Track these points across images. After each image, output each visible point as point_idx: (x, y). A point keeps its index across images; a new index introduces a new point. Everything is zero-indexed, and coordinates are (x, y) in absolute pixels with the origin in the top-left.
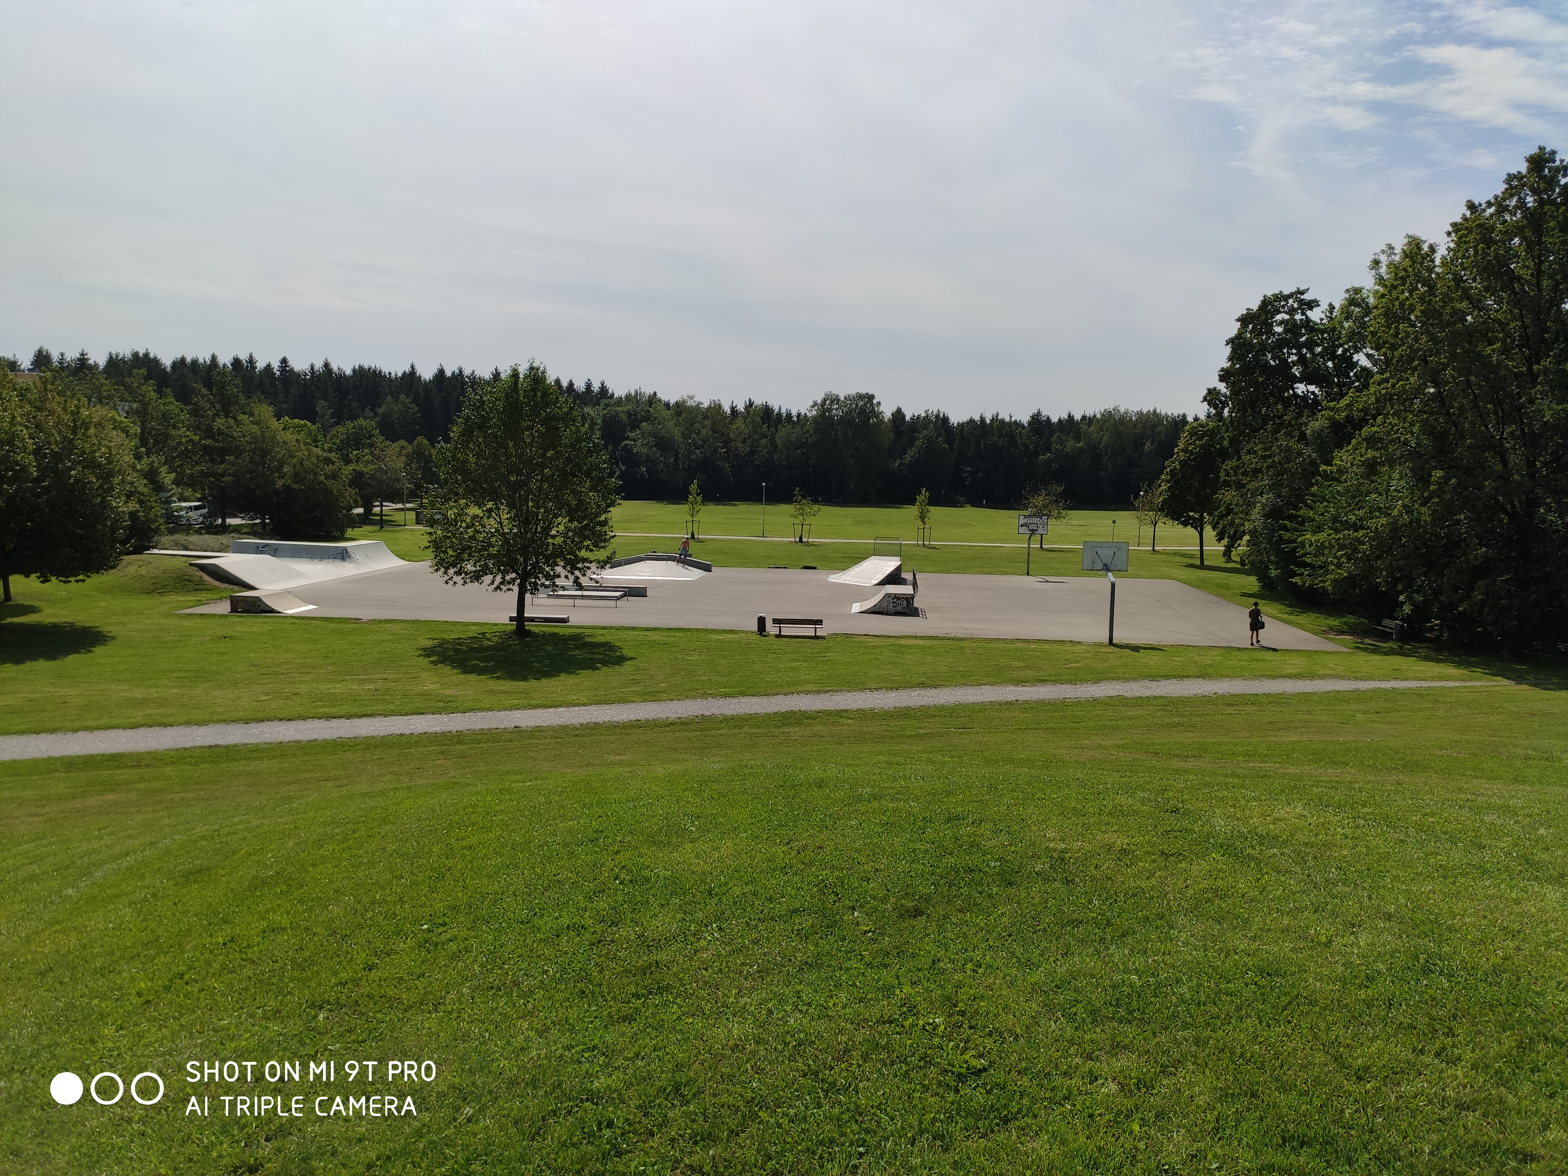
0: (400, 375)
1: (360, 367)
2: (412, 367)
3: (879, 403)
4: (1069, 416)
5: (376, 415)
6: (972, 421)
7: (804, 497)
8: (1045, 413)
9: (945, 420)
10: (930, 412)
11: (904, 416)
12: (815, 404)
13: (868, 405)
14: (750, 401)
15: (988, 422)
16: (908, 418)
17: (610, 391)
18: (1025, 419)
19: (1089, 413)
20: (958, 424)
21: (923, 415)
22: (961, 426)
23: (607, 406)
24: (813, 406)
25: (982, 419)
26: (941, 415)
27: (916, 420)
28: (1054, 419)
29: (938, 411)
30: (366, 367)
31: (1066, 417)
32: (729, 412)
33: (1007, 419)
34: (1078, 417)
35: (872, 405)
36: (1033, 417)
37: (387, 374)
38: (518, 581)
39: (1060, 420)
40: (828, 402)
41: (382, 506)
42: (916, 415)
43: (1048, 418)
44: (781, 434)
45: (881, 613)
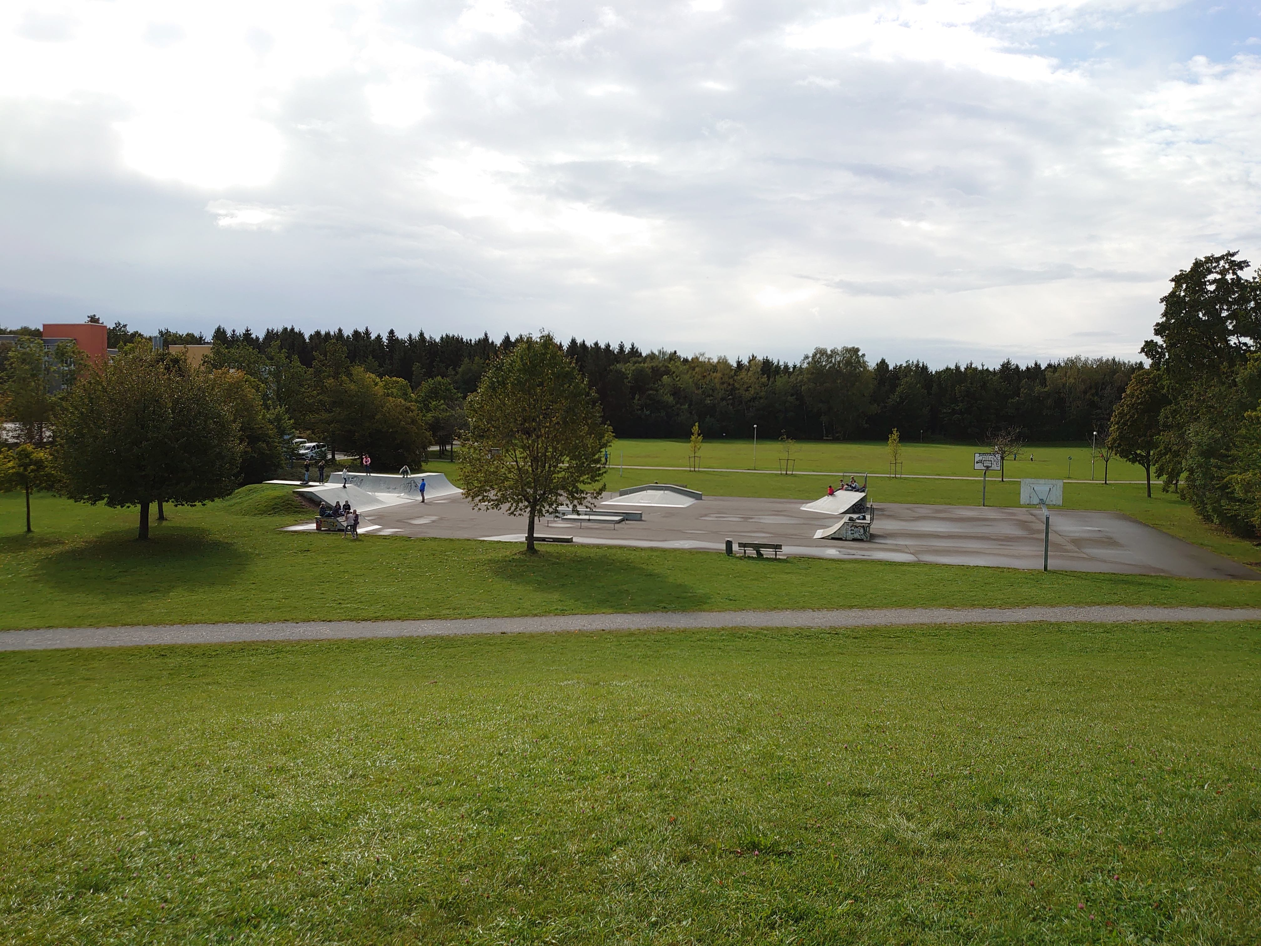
0: (475, 341)
1: (447, 335)
2: (486, 335)
3: (864, 355)
4: (1036, 364)
5: (457, 373)
6: (948, 369)
7: (788, 437)
8: (1013, 362)
9: (925, 368)
10: (911, 362)
13: (854, 357)
14: (753, 356)
15: (963, 370)
17: (639, 351)
18: (996, 367)
19: (1054, 362)
20: (936, 372)
21: (904, 365)
22: (938, 374)
23: (635, 363)
24: (806, 359)
25: (958, 368)
26: (921, 365)
27: (898, 369)
28: (1023, 367)
29: (918, 361)
30: (451, 335)
31: (1033, 365)
32: (735, 365)
33: (980, 368)
34: (1044, 365)
35: (858, 356)
36: (1003, 366)
37: (467, 340)
38: (529, 508)
39: (1027, 368)
40: (818, 355)
41: (452, 444)
42: (898, 365)
43: (1017, 366)
44: (778, 383)
45: (840, 539)
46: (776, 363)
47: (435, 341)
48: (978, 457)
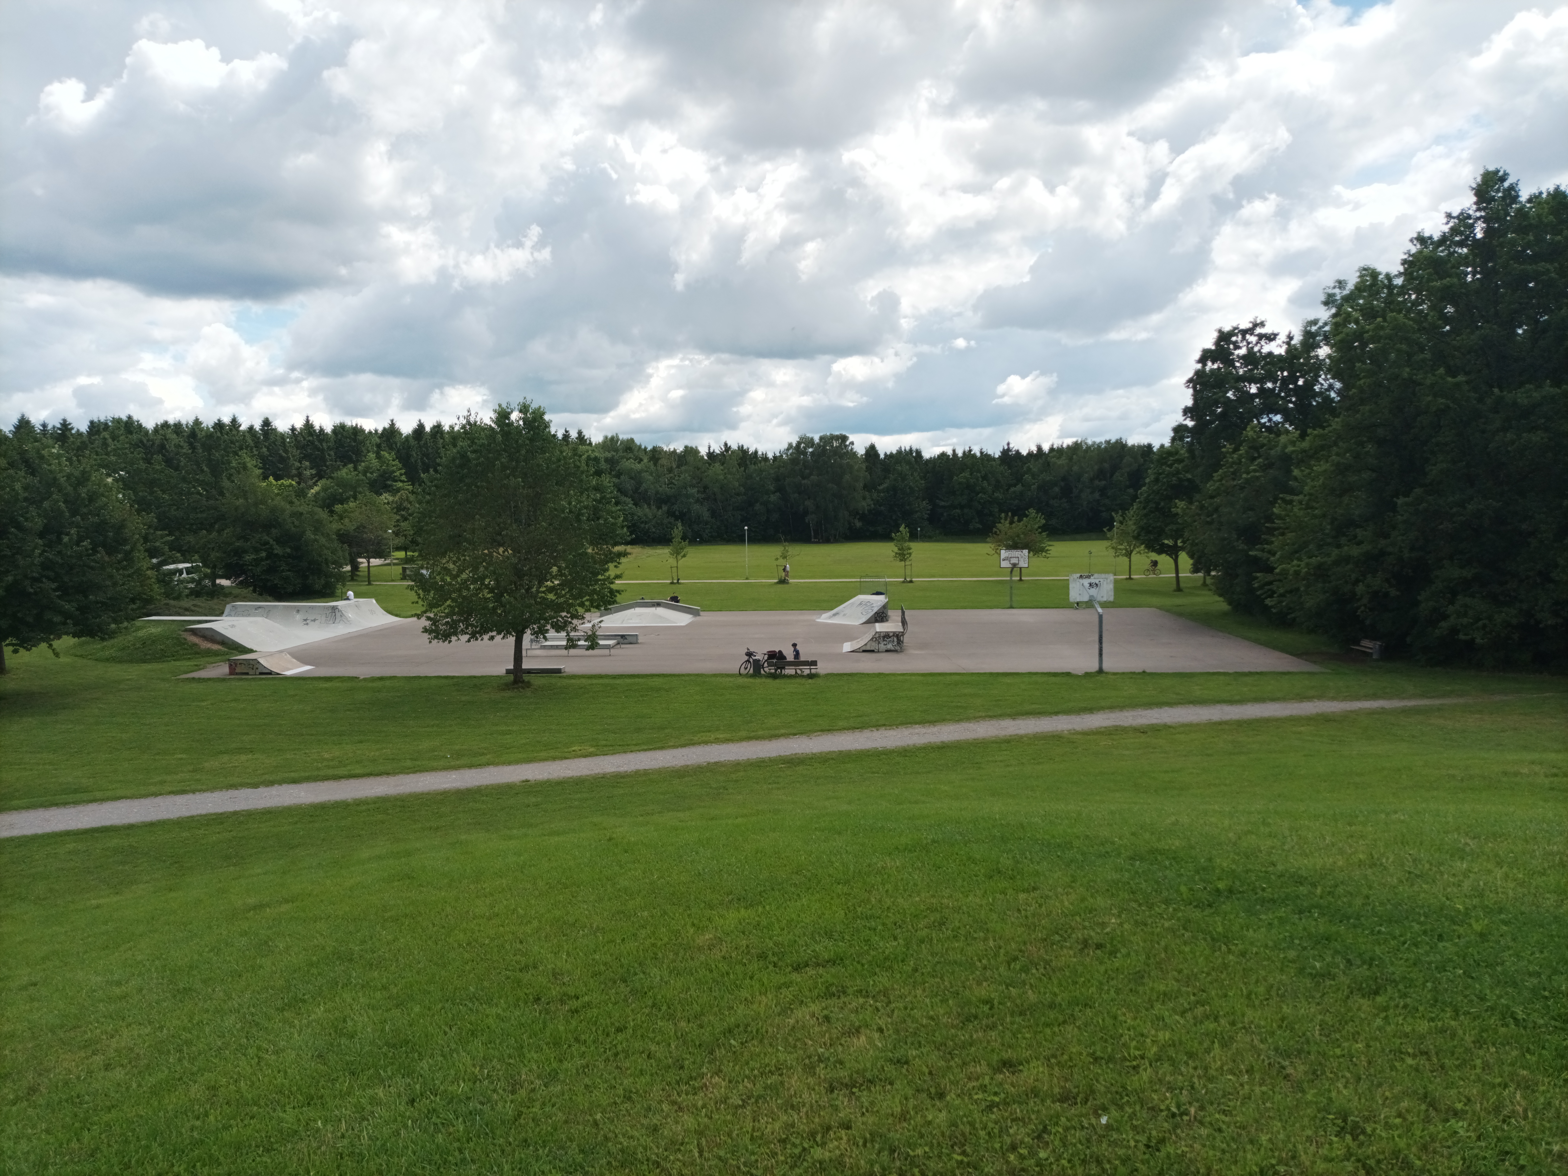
0: (380, 432)
1: (341, 425)
2: (392, 423)
3: (852, 443)
4: (1038, 448)
6: (944, 455)
8: (1014, 447)
9: (918, 454)
10: (903, 449)
11: (877, 453)
12: (790, 446)
13: (842, 446)
14: (727, 445)
15: (960, 456)
16: (881, 455)
17: (587, 438)
18: (996, 453)
19: (1057, 445)
20: (931, 458)
21: (896, 452)
24: (788, 448)
25: (955, 453)
27: (890, 456)
28: (1024, 452)
29: (912, 448)
30: (347, 425)
31: (1035, 450)
32: (706, 456)
33: (979, 453)
34: (1046, 449)
35: (846, 445)
36: (1003, 451)
37: (367, 431)
39: (1029, 452)
40: (802, 445)
41: (368, 562)
42: (889, 451)
43: (1018, 452)
45: (872, 651)
47: (325, 430)
48: (1004, 553)
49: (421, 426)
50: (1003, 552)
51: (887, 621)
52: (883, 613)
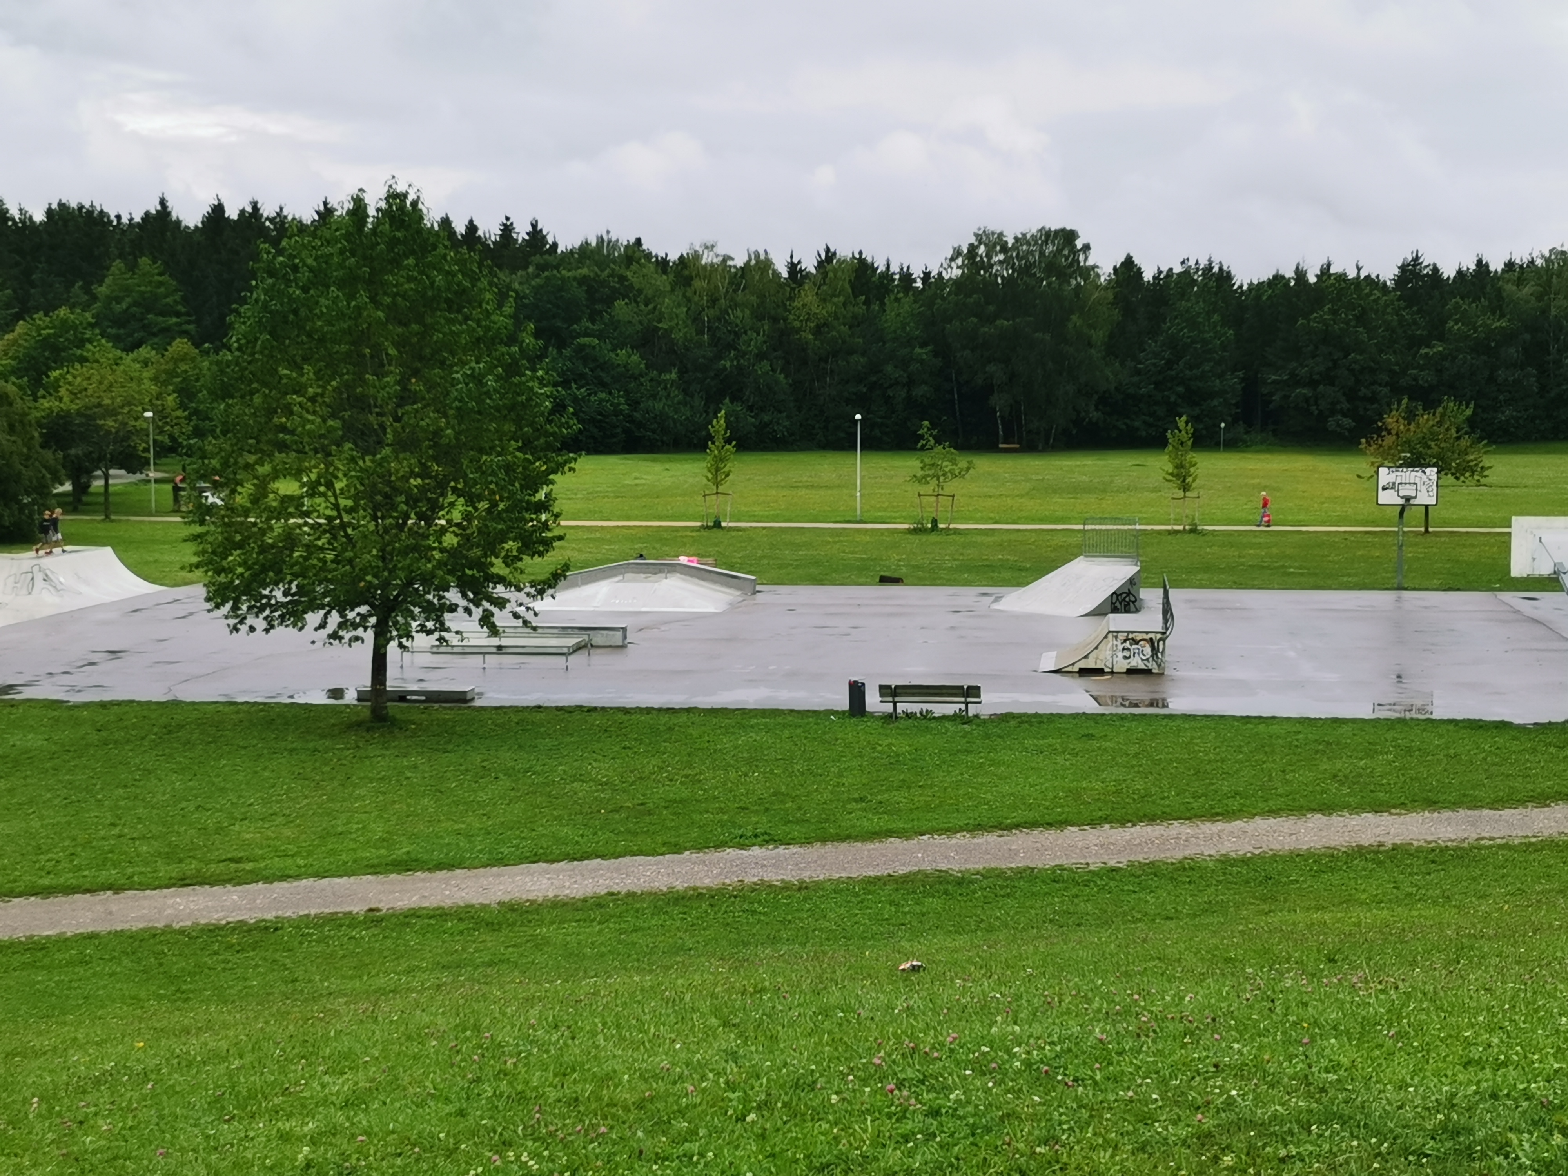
0: (137, 219)
1: (61, 205)
2: (163, 202)
3: (1087, 248)
4: (1479, 262)
5: (94, 298)
6: (1278, 278)
7: (938, 441)
8: (1427, 260)
9: (1225, 277)
10: (1192, 263)
11: (1139, 273)
12: (957, 253)
13: (1066, 252)
14: (828, 250)
15: (1312, 279)
16: (1148, 276)
17: (550, 240)
18: (1388, 273)
19: (1521, 256)
20: (1251, 284)
21: (1178, 269)
22: (1257, 289)
23: (542, 268)
24: (952, 259)
25: (1300, 274)
26: (1216, 269)
27: (1165, 280)
28: (1448, 271)
29: (1210, 262)
30: (74, 204)
31: (1473, 267)
32: (785, 274)
33: (1352, 274)
34: (1496, 265)
35: (1074, 252)
36: (1403, 268)
37: (112, 217)
38: (373, 620)
39: (1459, 272)
40: (982, 250)
41: (107, 477)
42: (1165, 269)
43: (1435, 269)
44: (890, 314)
45: (1099, 672)
46: (882, 268)
47: (31, 218)
48: (1385, 476)
49: (218, 209)
50: (1383, 471)
51: (1137, 611)
52: (1129, 593)
